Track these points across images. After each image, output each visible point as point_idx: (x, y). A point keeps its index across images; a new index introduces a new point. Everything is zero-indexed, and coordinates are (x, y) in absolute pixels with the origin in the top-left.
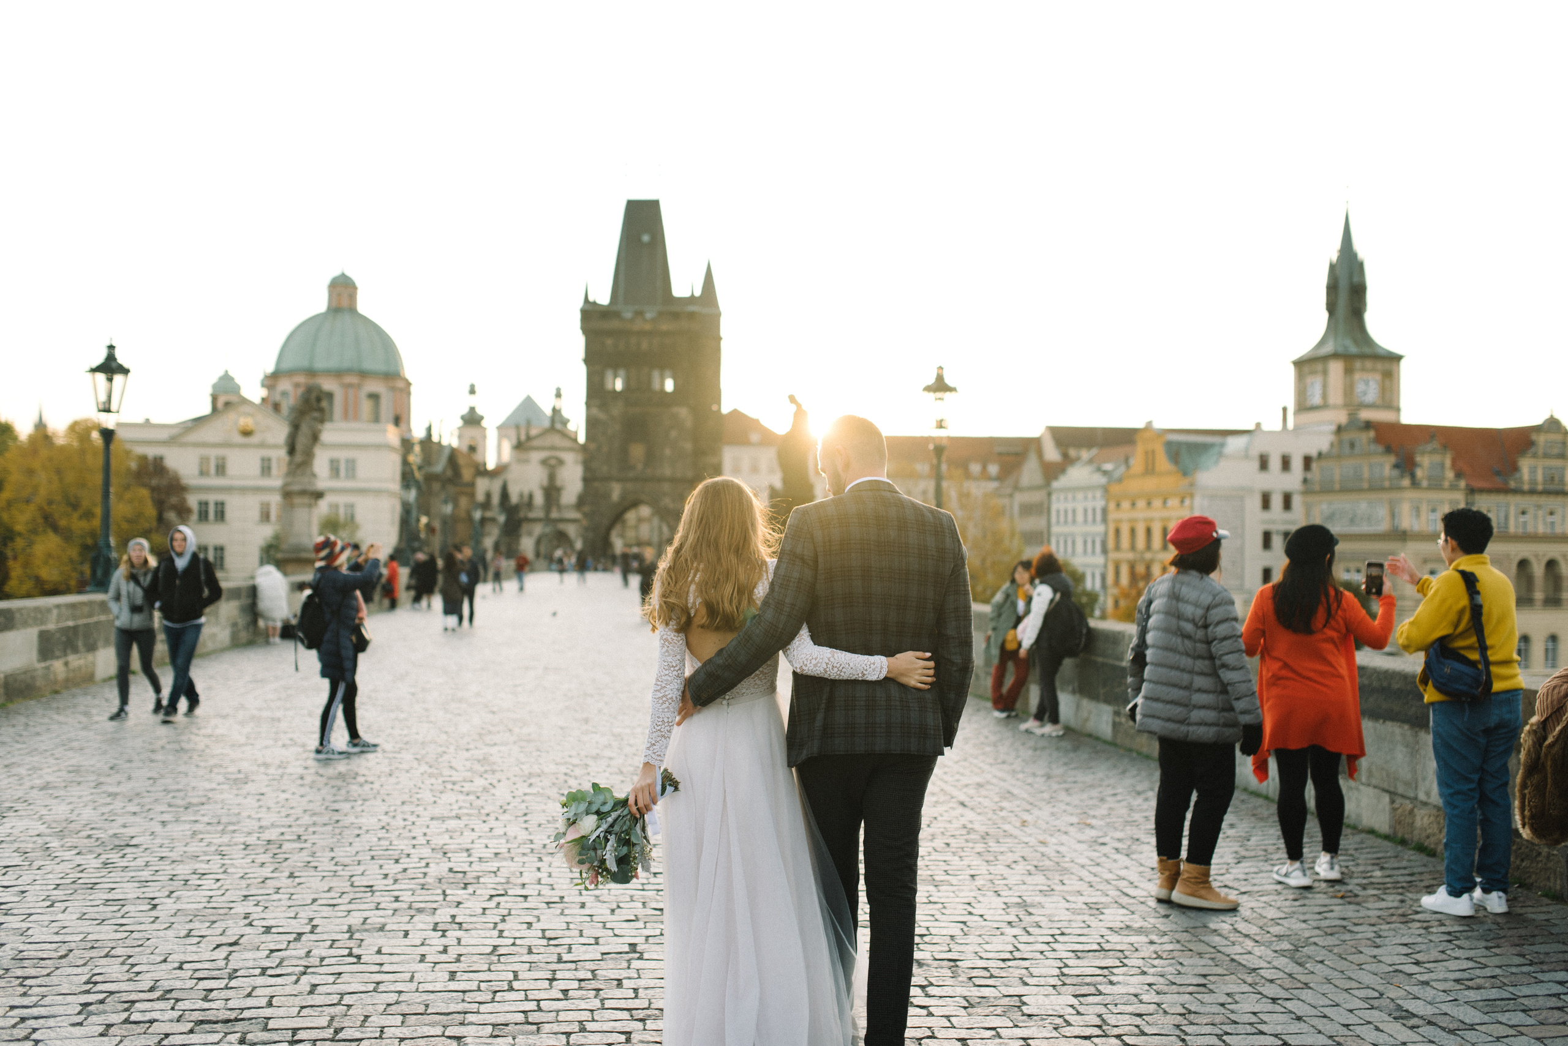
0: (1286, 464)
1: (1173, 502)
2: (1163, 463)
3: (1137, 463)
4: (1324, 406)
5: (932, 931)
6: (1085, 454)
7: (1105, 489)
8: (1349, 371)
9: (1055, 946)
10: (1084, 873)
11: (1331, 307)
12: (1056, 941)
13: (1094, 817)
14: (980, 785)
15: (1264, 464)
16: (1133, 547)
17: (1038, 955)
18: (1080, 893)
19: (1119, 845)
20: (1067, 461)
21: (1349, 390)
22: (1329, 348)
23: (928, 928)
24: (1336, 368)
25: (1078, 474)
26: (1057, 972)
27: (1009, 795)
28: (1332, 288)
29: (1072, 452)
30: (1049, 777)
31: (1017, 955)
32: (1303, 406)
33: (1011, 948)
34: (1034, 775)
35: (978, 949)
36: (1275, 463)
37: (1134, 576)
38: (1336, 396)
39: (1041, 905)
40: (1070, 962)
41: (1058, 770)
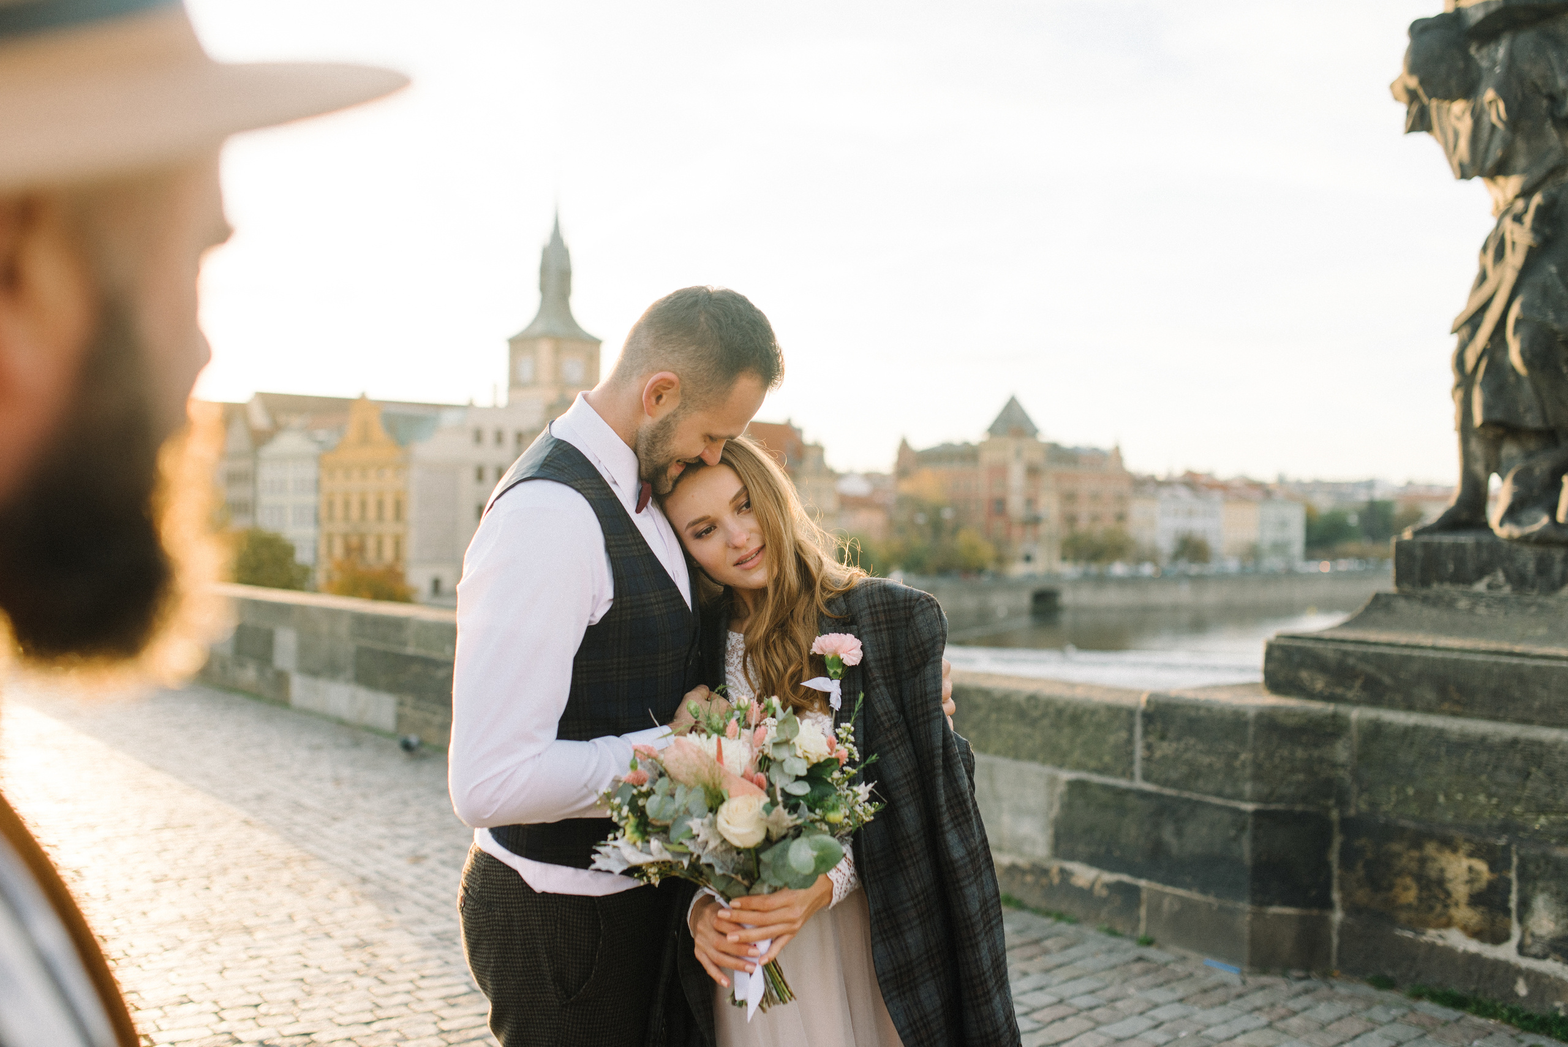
0: (499, 438)
1: (389, 473)
2: (379, 433)
3: (352, 432)
4: (534, 383)
5: (267, 997)
6: (296, 421)
7: (319, 460)
8: (557, 351)
9: (421, 994)
10: (417, 895)
11: (543, 288)
12: (419, 988)
13: (404, 825)
14: (260, 798)
15: (478, 437)
16: (347, 518)
17: (403, 1010)
18: (421, 922)
19: (444, 856)
20: (276, 429)
21: (557, 370)
22: (540, 328)
23: (259, 994)
24: (545, 349)
25: (289, 443)
26: (432, 1029)
27: (298, 807)
28: (544, 270)
29: (282, 419)
30: (337, 781)
31: (380, 1013)
32: (515, 383)
33: (369, 1005)
34: (320, 780)
35: (330, 1014)
36: (489, 437)
37: (348, 550)
38: (545, 375)
39: (383, 943)
40: (445, 1013)
41: (346, 772)
